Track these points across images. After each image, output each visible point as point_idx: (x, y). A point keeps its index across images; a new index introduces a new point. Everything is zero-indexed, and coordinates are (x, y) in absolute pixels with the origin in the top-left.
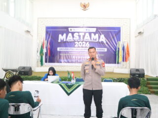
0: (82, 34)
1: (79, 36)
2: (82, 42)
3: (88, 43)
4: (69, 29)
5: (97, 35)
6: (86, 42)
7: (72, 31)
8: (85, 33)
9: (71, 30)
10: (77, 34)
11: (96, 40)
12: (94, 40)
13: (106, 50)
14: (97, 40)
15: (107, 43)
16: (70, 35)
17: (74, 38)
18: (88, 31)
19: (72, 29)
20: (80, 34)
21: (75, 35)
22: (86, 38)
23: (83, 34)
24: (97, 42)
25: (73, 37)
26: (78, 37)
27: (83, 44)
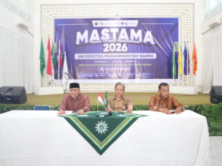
0: (114, 31)
1: (110, 34)
2: (115, 43)
3: (125, 44)
4: (94, 22)
5: (140, 32)
6: (122, 44)
7: (99, 25)
8: (120, 29)
9: (96, 24)
10: (107, 30)
11: (138, 39)
12: (135, 39)
13: (154, 56)
14: (141, 40)
15: (156, 45)
16: (95, 32)
17: (102, 38)
18: (124, 25)
19: (98, 22)
20: (112, 30)
21: (103, 32)
22: (121, 37)
23: (117, 30)
24: (140, 44)
25: (100, 35)
26: (108, 36)
27: (117, 47)
